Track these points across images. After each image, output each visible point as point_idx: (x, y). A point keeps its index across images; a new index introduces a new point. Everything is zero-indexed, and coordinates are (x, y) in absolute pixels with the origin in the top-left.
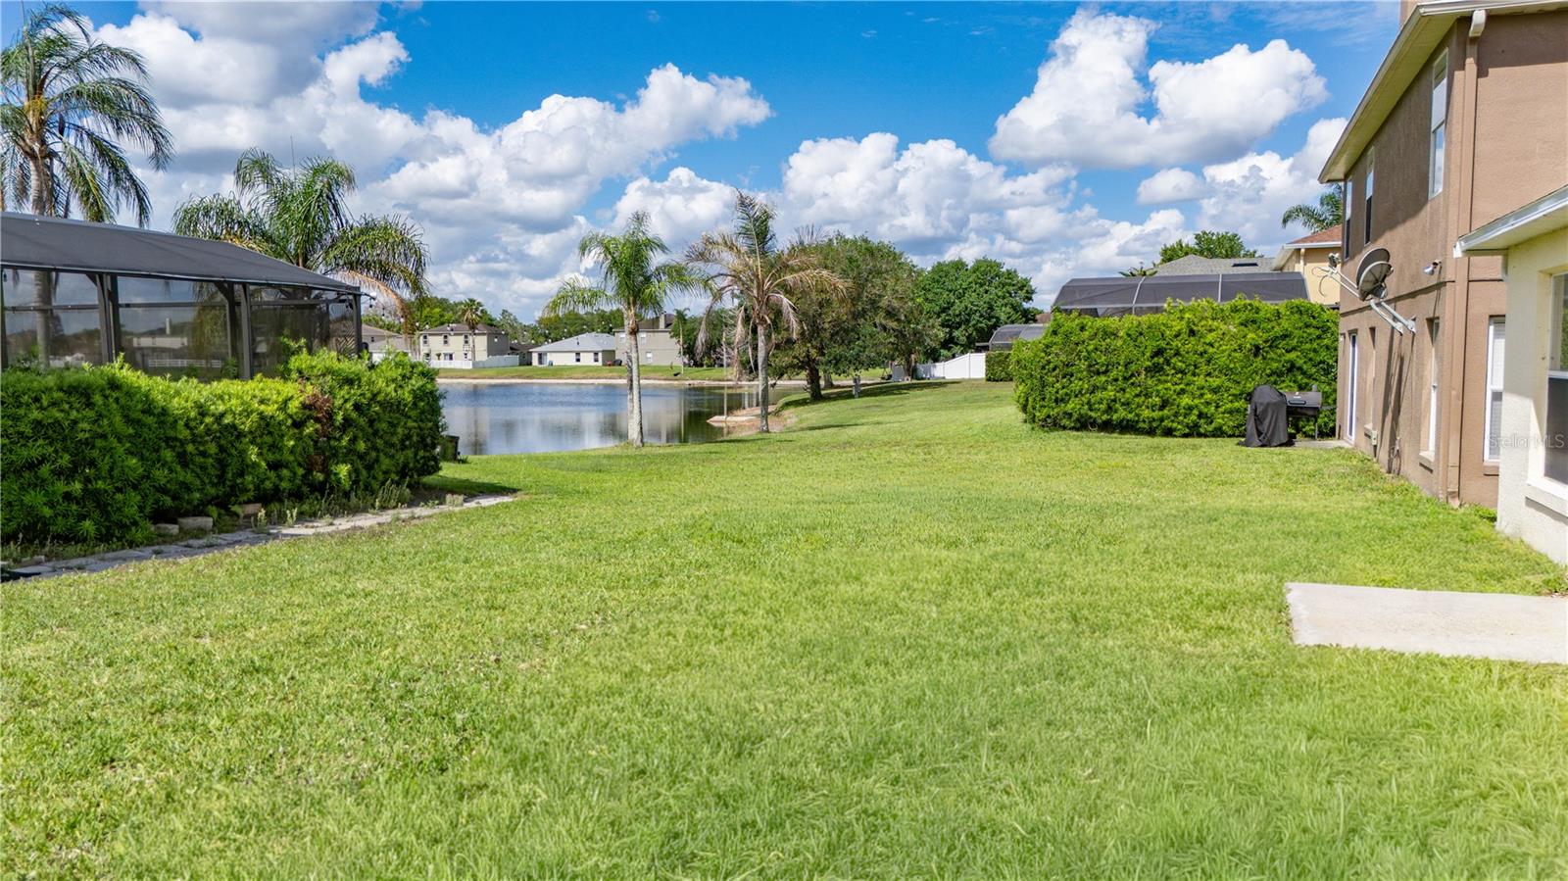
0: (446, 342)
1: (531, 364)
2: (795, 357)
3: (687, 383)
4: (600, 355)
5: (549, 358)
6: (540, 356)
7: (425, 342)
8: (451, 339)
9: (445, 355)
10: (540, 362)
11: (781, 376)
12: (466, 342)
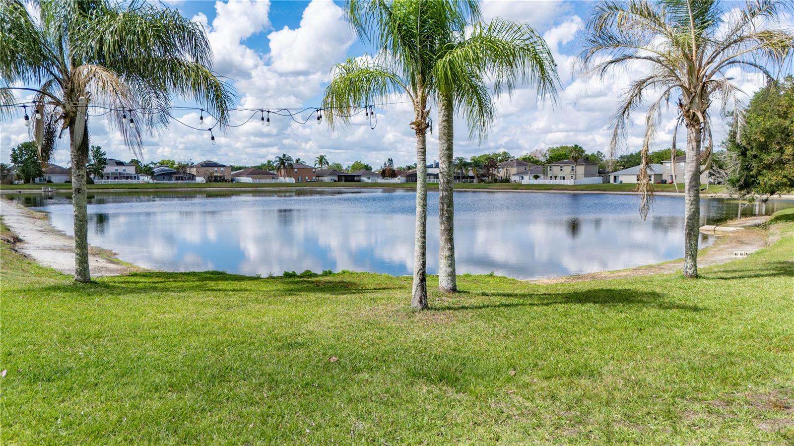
0: (561, 170)
1: (609, 182)
2: (785, 177)
3: (710, 195)
4: (653, 177)
5: (621, 178)
6: (615, 177)
7: (551, 170)
8: (565, 168)
9: (561, 177)
10: (615, 181)
11: (772, 193)
12: (573, 170)
